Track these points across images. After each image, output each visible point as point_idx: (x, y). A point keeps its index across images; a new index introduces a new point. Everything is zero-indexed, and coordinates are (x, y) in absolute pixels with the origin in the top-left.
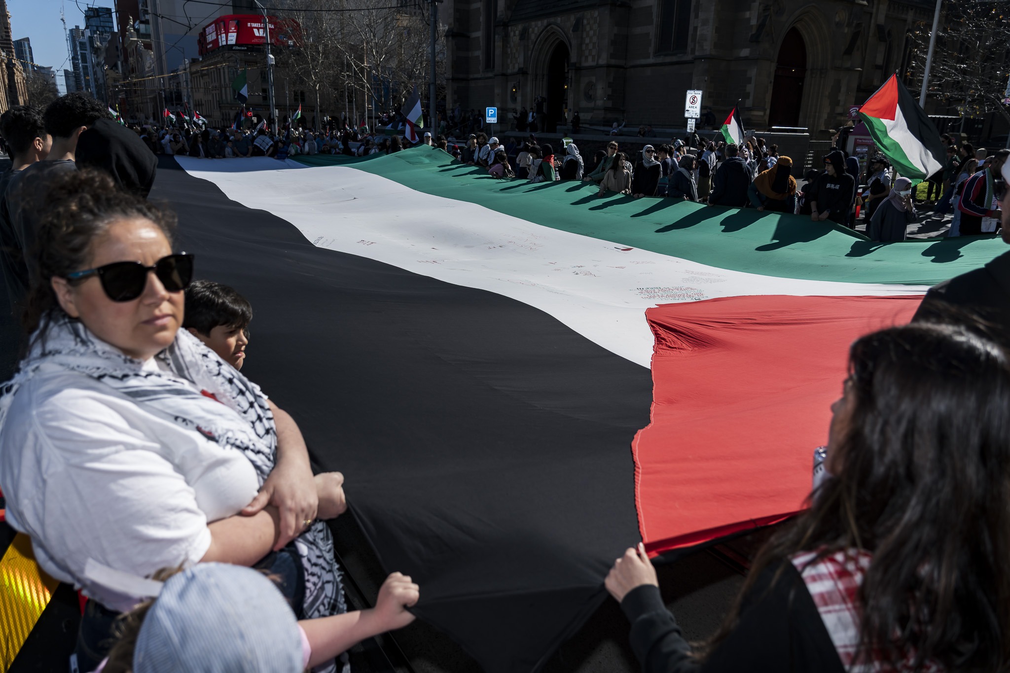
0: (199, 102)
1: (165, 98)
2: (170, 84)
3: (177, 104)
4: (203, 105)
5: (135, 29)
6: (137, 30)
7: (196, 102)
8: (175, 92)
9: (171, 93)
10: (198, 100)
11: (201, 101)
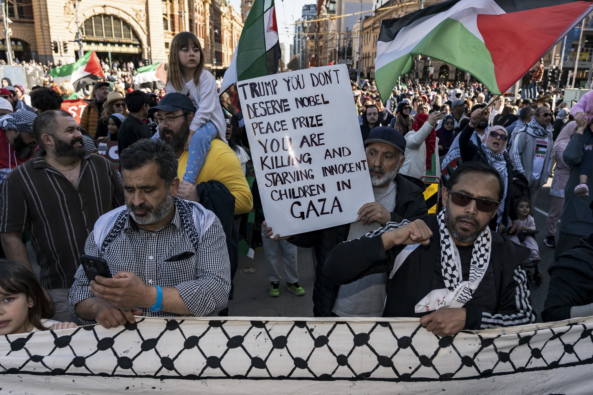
0: (366, 55)
1: (339, 52)
2: (344, 43)
3: (347, 58)
4: (370, 57)
5: (326, 8)
6: (327, 8)
7: (364, 55)
8: (347, 48)
9: (344, 48)
10: (366, 53)
11: (369, 54)
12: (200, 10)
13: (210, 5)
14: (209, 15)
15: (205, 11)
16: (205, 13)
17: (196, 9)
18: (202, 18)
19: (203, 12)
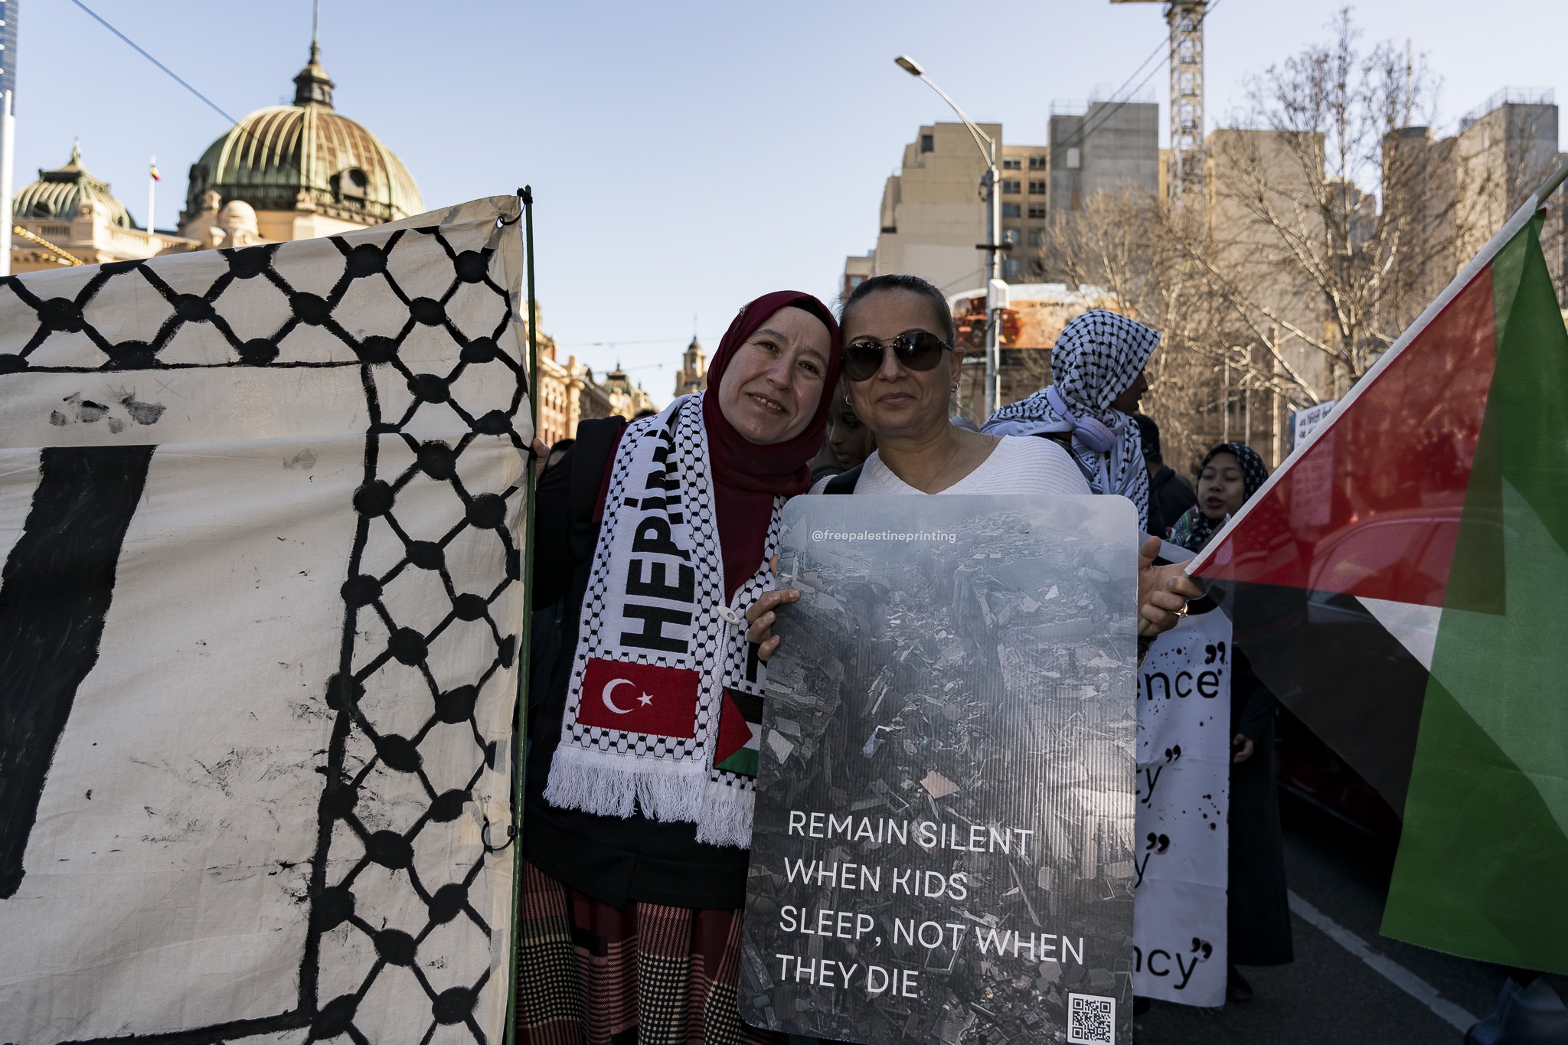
12: (558, 402)
13: (582, 392)
14: (579, 411)
15: (569, 403)
16: (568, 408)
17: (547, 400)
18: (561, 418)
19: (564, 405)
